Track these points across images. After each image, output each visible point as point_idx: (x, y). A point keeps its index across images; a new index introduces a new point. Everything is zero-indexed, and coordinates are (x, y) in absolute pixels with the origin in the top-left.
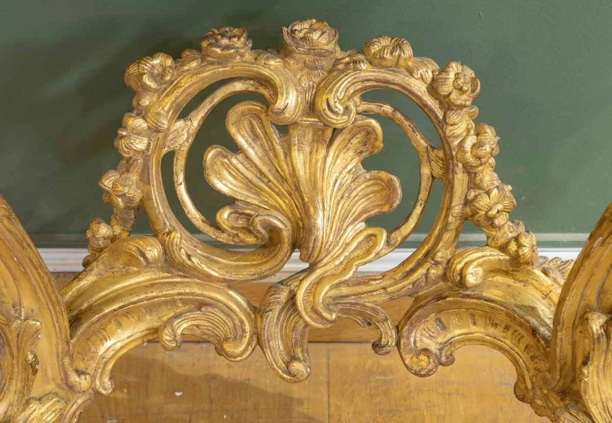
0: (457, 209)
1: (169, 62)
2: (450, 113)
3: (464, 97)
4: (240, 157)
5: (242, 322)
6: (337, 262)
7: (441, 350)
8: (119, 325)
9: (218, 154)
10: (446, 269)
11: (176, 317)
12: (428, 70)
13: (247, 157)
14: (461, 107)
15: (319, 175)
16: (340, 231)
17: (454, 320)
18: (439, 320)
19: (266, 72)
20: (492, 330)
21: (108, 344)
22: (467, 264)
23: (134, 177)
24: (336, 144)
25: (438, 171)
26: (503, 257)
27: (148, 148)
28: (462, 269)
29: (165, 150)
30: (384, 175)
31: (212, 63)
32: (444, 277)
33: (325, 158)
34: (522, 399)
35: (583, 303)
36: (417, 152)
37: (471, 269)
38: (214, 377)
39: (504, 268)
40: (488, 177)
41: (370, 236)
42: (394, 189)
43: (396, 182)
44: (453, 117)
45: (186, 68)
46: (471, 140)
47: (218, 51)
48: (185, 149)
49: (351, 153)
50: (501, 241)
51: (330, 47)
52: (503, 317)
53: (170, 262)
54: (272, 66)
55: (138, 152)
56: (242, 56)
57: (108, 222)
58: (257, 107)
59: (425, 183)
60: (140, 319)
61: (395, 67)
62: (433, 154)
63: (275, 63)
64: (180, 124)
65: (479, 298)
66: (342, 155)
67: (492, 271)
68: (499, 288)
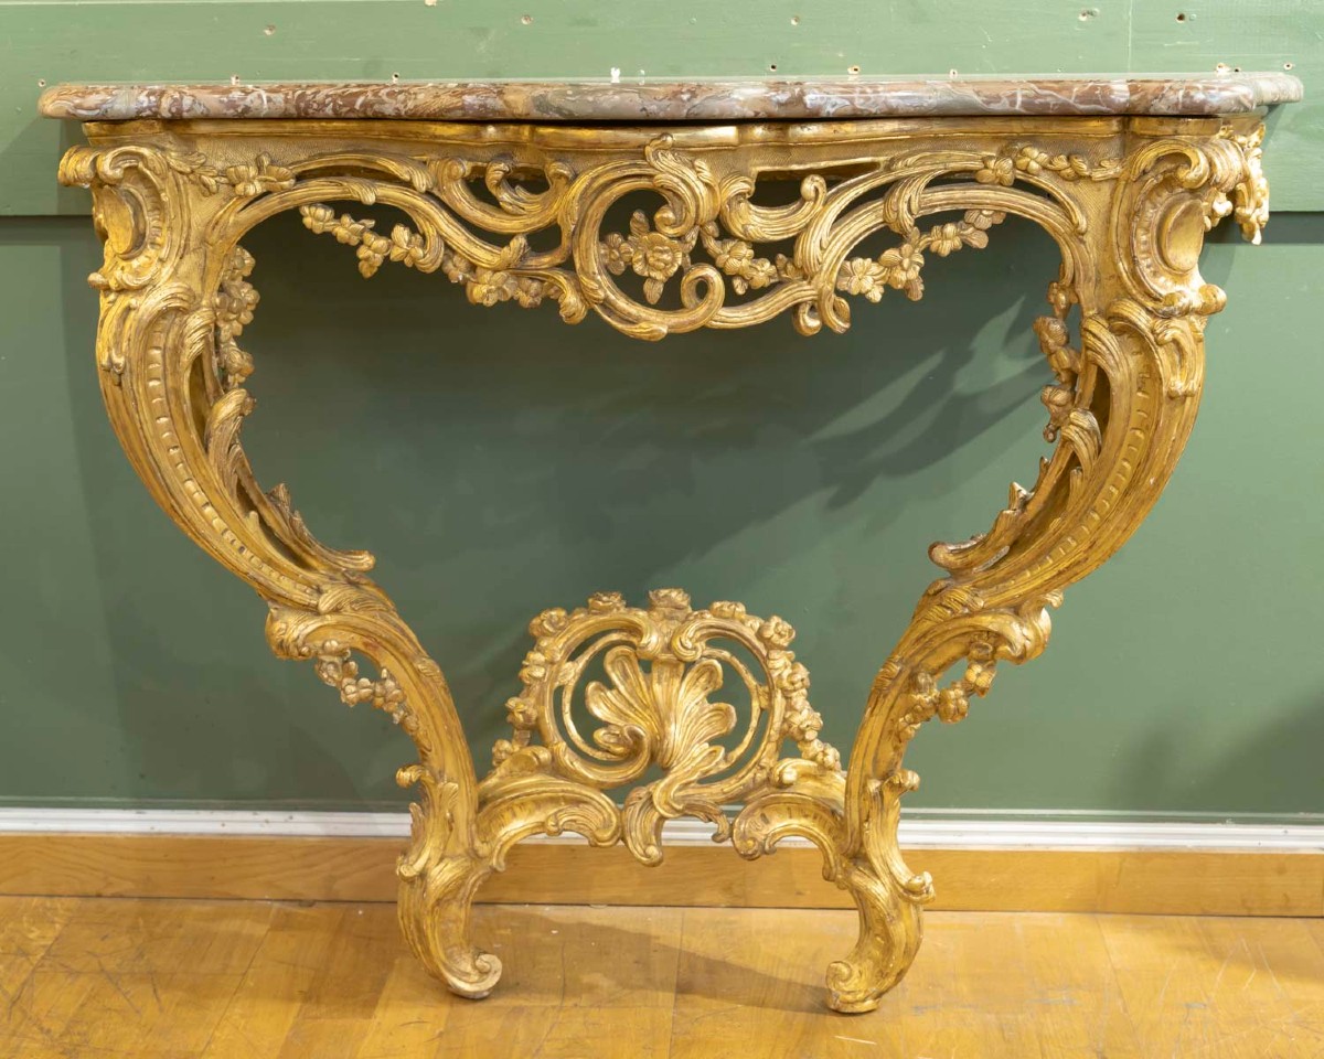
0: (777, 726)
1: (563, 613)
2: (772, 652)
3: (783, 640)
4: (614, 692)
5: (610, 815)
6: (686, 770)
7: (765, 840)
8: (515, 815)
9: (597, 688)
10: (768, 774)
11: (560, 811)
12: (756, 623)
13: (619, 692)
14: (782, 647)
15: (673, 699)
16: (688, 746)
17: (776, 817)
18: (763, 816)
19: (636, 620)
20: (804, 821)
22: (784, 768)
23: (532, 701)
24: (687, 679)
25: (764, 703)
26: (812, 764)
27: (544, 677)
28: (781, 772)
29: (557, 684)
30: (723, 705)
31: (596, 614)
32: (767, 781)
33: (678, 691)
34: (827, 879)
36: (749, 689)
37: (787, 770)
38: (584, 924)
39: (812, 772)
40: (800, 699)
41: (711, 753)
42: (731, 715)
43: (733, 709)
44: (774, 654)
45: (576, 617)
46: (786, 672)
47: (601, 603)
48: (572, 684)
49: (699, 690)
50: (811, 754)
51: (685, 603)
52: (812, 807)
53: (556, 769)
54: (639, 616)
55: (535, 679)
57: (510, 741)
58: (626, 649)
59: (755, 714)
60: (531, 813)
61: (732, 617)
62: (761, 690)
63: (642, 613)
64: (570, 664)
65: (794, 793)
67: (804, 775)
68: (808, 788)
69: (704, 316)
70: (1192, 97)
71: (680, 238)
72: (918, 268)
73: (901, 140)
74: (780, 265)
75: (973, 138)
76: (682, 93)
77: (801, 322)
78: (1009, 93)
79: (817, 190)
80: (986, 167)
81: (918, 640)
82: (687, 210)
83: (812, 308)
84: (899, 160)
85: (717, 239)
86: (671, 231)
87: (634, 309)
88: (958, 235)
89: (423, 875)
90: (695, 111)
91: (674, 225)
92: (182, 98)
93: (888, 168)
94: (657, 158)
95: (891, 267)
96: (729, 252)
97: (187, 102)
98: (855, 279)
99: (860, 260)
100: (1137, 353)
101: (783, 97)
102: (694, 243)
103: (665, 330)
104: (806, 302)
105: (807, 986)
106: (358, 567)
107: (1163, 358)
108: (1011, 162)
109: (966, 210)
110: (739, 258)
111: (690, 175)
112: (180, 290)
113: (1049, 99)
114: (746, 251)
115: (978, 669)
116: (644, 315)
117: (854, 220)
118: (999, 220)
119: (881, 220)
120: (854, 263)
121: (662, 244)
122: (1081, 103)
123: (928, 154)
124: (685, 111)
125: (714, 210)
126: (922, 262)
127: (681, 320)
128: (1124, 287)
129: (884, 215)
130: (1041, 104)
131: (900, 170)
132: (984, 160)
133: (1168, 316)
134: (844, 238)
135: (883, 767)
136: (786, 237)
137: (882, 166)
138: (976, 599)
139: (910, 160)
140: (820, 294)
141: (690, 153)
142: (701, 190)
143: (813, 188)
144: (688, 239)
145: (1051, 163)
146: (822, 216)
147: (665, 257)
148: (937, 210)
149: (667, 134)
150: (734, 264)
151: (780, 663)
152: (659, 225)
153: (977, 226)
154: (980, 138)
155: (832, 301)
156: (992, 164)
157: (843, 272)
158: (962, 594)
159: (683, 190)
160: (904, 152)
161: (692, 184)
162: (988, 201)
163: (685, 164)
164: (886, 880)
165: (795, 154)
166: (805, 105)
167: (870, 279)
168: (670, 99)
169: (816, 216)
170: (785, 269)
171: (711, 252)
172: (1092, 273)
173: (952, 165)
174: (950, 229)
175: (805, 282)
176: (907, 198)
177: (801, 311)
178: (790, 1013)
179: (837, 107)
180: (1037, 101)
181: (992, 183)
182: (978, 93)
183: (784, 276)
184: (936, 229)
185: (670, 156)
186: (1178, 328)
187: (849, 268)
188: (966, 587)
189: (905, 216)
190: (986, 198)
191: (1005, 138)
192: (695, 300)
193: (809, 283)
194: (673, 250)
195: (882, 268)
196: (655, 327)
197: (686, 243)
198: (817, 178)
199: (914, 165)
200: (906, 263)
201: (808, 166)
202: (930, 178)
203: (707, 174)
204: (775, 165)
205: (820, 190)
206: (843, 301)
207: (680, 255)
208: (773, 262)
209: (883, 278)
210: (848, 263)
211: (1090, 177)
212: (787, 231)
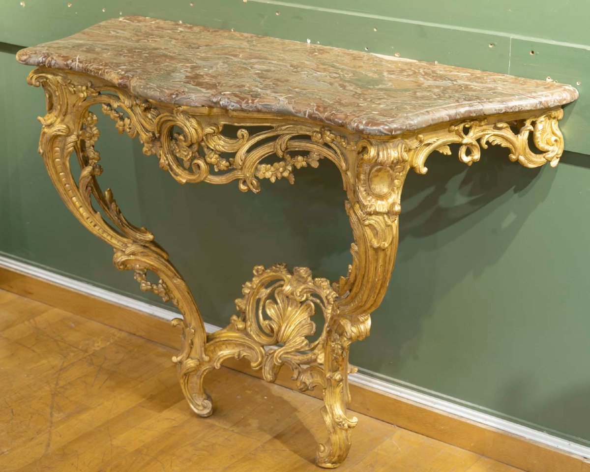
1: (263, 268)
2: (328, 305)
4: (277, 305)
5: (259, 357)
6: (291, 346)
7: (309, 384)
8: (227, 347)
9: (270, 303)
12: (328, 292)
13: (279, 307)
19: (284, 277)
21: (222, 352)
22: (320, 356)
23: (245, 302)
24: (301, 308)
27: (250, 294)
29: (258, 297)
30: (312, 322)
31: (274, 271)
42: (313, 328)
43: (314, 326)
45: (267, 271)
48: (264, 298)
49: (306, 313)
53: (244, 331)
55: (246, 293)
56: (281, 272)
60: (233, 348)
63: (290, 276)
64: (264, 289)
66: (304, 313)
70: (359, 126)
72: (289, 172)
73: (280, 119)
74: (231, 162)
75: (308, 122)
76: (174, 95)
77: (239, 186)
78: (304, 110)
79: (244, 135)
80: (314, 135)
82: (188, 137)
83: (243, 182)
84: (279, 127)
86: (184, 144)
87: (178, 171)
88: (304, 161)
89: (180, 362)
90: (177, 102)
91: (185, 142)
92: (51, 61)
93: (276, 130)
94: (177, 115)
95: (277, 169)
96: (209, 154)
97: (53, 62)
98: (262, 173)
99: (264, 165)
103: (184, 181)
104: (241, 179)
106: (145, 239)
107: (368, 231)
108: (320, 135)
109: (309, 151)
111: (188, 124)
112: (63, 128)
113: (317, 116)
114: (216, 155)
116: (180, 173)
117: (261, 149)
118: (321, 158)
119: (272, 151)
120: (262, 166)
121: (184, 148)
123: (291, 126)
125: (199, 138)
126: (291, 170)
127: (191, 178)
129: (274, 149)
131: (279, 131)
133: (370, 214)
136: (233, 151)
137: (274, 128)
139: (284, 128)
140: (246, 177)
141: (190, 115)
142: (192, 130)
143: (242, 134)
146: (244, 146)
148: (297, 149)
152: (180, 141)
153: (314, 158)
154: (312, 123)
157: (256, 169)
159: (186, 129)
160: (283, 124)
161: (189, 128)
163: (186, 119)
166: (220, 105)
167: (269, 173)
169: (241, 146)
170: (233, 164)
171: (205, 153)
173: (302, 132)
176: (280, 143)
177: (239, 182)
179: (235, 107)
180: (313, 116)
181: (316, 143)
182: (293, 108)
183: (232, 167)
184: (296, 157)
185: (182, 116)
186: (374, 220)
187: (259, 168)
189: (279, 150)
190: (315, 148)
193: (241, 172)
194: (187, 151)
195: (274, 170)
196: (182, 179)
197: (193, 148)
198: (244, 130)
199: (285, 130)
201: (242, 124)
202: (291, 136)
208: (227, 161)
209: (275, 173)
210: (259, 165)
212: (233, 149)
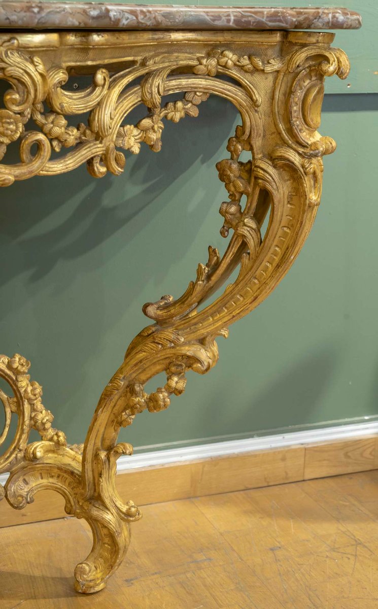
0: (27, 422)
2: (18, 376)
3: (24, 368)
7: (27, 495)
10: (25, 453)
12: (6, 359)
14: (24, 373)
17: (32, 479)
18: (24, 480)
20: (51, 480)
22: (36, 448)
25: (14, 408)
26: (51, 443)
28: (34, 451)
32: (25, 458)
34: (69, 513)
35: (95, 448)
36: (2, 401)
37: (38, 450)
39: (52, 449)
40: (39, 405)
44: (20, 378)
46: (30, 389)
50: (49, 437)
52: (55, 471)
59: (9, 416)
62: (11, 401)
65: (43, 464)
67: (48, 451)
68: (51, 459)
69: (38, 168)
70: (337, 18)
71: (21, 113)
72: (161, 131)
73: (151, 45)
74: (82, 130)
75: (193, 44)
76: (33, 7)
77: (96, 169)
78: (227, 14)
79: (105, 79)
80: (201, 64)
81: (136, 365)
82: (28, 93)
83: (101, 160)
84: (150, 59)
85: (41, 114)
86: (16, 109)
88: (184, 108)
90: (43, 20)
91: (19, 104)
93: (143, 64)
94: (7, 55)
95: (145, 130)
96: (52, 123)
98: (126, 139)
99: (128, 126)
100: (288, 180)
101: (94, 13)
102: (29, 116)
103: (12, 178)
104: (98, 156)
105: (55, 578)
107: (308, 182)
108: (216, 60)
109: (186, 92)
110: (59, 127)
111: (31, 68)
113: (250, 19)
114: (64, 122)
115: (175, 379)
117: (125, 99)
118: (205, 98)
119: (140, 99)
120: (126, 128)
121: (10, 118)
122: (270, 21)
123: (166, 55)
124: (36, 20)
125: (44, 93)
126: (163, 126)
127: (23, 171)
128: (282, 139)
129: (143, 96)
130: (245, 21)
131: (151, 65)
132: (199, 59)
134: (120, 111)
135: (108, 443)
136: (85, 111)
137: (139, 63)
138: (179, 337)
139: (157, 59)
140: (107, 150)
141: (29, 53)
142: (38, 78)
143: (103, 77)
144: (26, 113)
145: (238, 61)
146: (109, 97)
147: (11, 126)
148: (171, 92)
149: (14, 38)
150: (57, 130)
151: (24, 383)
152: (9, 105)
153: (194, 102)
154: (197, 45)
155: (115, 154)
156: (204, 61)
157: (119, 135)
158: (169, 333)
159: (26, 79)
160: (151, 54)
161: (33, 74)
162: (201, 86)
163: (26, 60)
164: (114, 511)
165: (91, 54)
166: (110, 18)
167: (133, 139)
168: (25, 12)
169: (104, 97)
170: (84, 134)
171: (38, 122)
172: (261, 132)
173: (181, 62)
174: (180, 104)
175: (98, 142)
176: (157, 84)
177: (94, 162)
178: (56, 600)
179: (129, 20)
180: (243, 20)
181: (204, 75)
182: (207, 13)
183: (84, 138)
184: (171, 105)
185: (16, 54)
186: (315, 164)
187: (123, 132)
188: (170, 330)
189: (156, 96)
190: (200, 84)
191: (211, 45)
192: (29, 156)
193: (101, 143)
194: (16, 123)
195: (139, 131)
196: (6, 177)
197: (25, 116)
198: (104, 71)
199: (159, 63)
200: (156, 127)
201: (97, 63)
202: (169, 71)
203: (41, 68)
204: (76, 62)
205: (107, 79)
206: (121, 153)
207: (20, 125)
208: (78, 129)
209: (140, 138)
210: (122, 128)
211: (263, 70)
212: (86, 107)
